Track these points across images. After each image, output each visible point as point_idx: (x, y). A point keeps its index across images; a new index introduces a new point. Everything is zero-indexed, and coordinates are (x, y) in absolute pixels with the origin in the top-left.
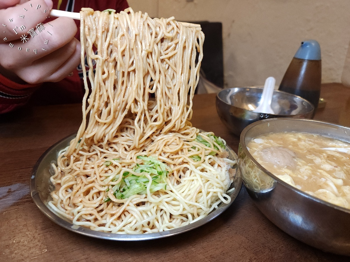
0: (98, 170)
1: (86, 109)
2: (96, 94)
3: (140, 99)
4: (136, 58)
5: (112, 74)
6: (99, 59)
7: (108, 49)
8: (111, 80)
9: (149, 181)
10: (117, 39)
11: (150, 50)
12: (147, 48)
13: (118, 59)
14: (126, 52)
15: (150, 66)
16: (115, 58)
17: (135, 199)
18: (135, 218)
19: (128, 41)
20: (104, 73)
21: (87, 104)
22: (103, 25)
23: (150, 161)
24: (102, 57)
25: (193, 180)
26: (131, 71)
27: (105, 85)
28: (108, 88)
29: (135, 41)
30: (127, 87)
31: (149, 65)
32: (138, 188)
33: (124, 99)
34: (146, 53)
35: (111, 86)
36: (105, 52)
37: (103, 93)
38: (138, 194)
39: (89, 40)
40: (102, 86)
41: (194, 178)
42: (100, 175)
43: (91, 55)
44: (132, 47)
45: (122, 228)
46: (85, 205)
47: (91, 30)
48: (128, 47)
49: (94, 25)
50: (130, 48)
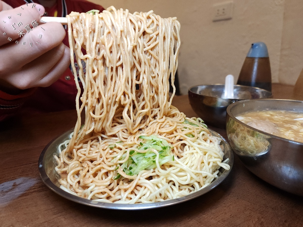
0: (104, 153)
1: (80, 107)
2: (88, 92)
3: (129, 92)
4: (122, 53)
5: (101, 71)
6: (88, 58)
7: (95, 48)
8: (101, 77)
9: (156, 155)
10: (104, 38)
11: (135, 44)
12: (133, 42)
13: (107, 56)
14: (113, 48)
15: (136, 60)
16: (103, 55)
17: (144, 174)
18: (149, 189)
19: (114, 37)
20: (93, 71)
21: (81, 103)
22: (90, 26)
23: (152, 139)
24: (91, 56)
25: (193, 153)
26: (119, 66)
27: (96, 82)
28: (98, 85)
29: (121, 37)
30: (115, 82)
31: (135, 57)
32: (145, 163)
33: (114, 93)
34: (132, 47)
35: (101, 82)
36: (93, 51)
37: (94, 91)
38: (145, 169)
39: (78, 42)
40: (92, 84)
41: (194, 151)
42: (106, 157)
43: (81, 56)
44: (118, 43)
45: (138, 200)
46: (97, 184)
47: (79, 33)
48: (114, 44)
49: (81, 28)
50: (117, 44)
